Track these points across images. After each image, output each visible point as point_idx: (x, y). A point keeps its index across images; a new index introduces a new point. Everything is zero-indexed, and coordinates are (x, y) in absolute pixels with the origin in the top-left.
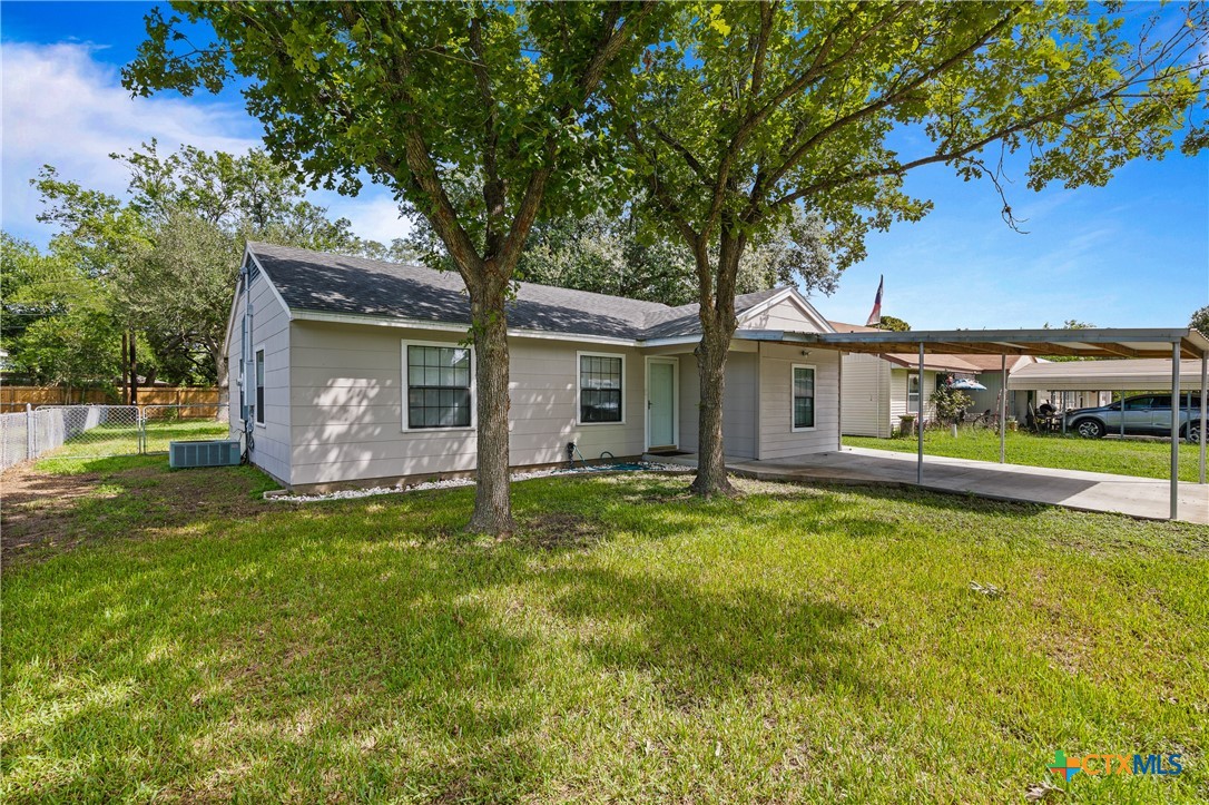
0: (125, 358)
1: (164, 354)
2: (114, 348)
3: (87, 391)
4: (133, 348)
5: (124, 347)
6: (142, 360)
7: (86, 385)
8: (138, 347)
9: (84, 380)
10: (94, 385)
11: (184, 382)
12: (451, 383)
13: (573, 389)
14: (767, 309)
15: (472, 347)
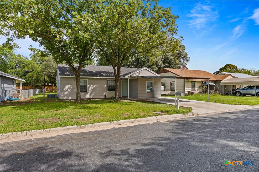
0: (43, 80)
1: (50, 79)
2: (41, 78)
3: (37, 86)
4: (44, 78)
5: (43, 78)
6: (46, 80)
7: (36, 85)
8: (45, 78)
9: (36, 84)
10: (38, 85)
11: (54, 85)
12: (84, 85)
13: (106, 86)
14: (140, 71)
15: (88, 80)
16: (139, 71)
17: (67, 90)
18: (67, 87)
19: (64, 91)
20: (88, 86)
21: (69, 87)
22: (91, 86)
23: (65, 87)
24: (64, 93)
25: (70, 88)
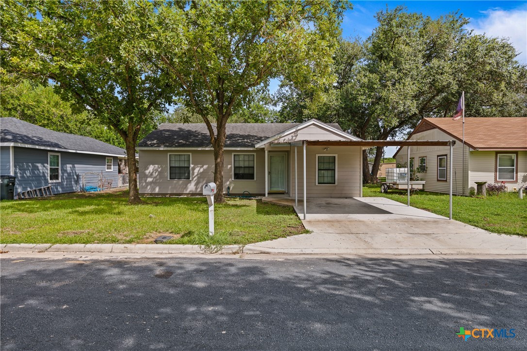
12: (183, 166)
13: (231, 167)
14: (297, 131)
15: (191, 154)
16: (294, 130)
17: (152, 174)
18: (151, 168)
19: (146, 176)
20: (192, 166)
21: (155, 168)
22: (198, 167)
23: (148, 169)
24: (146, 180)
25: (157, 170)
